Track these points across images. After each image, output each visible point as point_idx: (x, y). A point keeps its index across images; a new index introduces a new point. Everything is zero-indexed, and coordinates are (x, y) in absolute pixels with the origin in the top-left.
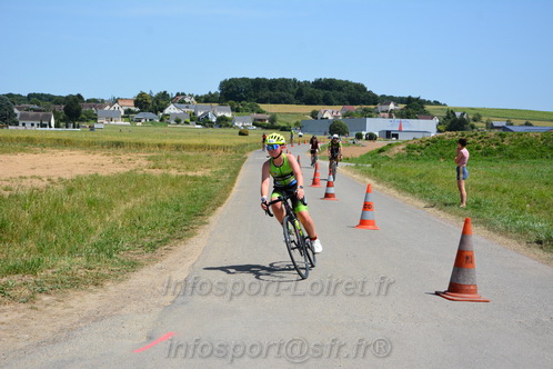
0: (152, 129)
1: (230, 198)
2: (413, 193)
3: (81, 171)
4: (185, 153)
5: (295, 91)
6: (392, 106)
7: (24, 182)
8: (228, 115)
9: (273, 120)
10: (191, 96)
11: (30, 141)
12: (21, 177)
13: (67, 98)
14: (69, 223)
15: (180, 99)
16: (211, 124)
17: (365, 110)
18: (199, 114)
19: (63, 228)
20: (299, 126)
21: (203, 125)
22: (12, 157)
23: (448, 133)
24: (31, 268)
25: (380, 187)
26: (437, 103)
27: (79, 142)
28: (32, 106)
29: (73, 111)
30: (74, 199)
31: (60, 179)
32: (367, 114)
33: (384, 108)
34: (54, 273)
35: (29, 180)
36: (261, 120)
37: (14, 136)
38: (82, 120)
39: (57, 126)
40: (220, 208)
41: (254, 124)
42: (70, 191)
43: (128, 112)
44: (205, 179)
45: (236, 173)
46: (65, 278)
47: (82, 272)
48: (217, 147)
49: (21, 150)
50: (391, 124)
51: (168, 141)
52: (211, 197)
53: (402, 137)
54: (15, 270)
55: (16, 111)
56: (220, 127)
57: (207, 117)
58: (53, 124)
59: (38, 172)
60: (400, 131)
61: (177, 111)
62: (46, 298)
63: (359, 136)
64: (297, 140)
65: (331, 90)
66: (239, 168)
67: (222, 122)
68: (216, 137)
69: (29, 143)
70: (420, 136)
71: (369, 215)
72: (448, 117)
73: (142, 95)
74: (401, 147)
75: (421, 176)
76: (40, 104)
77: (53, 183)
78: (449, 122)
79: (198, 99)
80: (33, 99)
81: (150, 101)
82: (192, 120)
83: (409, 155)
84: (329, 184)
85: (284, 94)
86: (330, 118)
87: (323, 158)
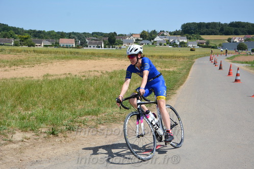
0: (149, 48)
1: (186, 81)
3: (116, 68)
4: (164, 60)
5: (219, 28)
7: (91, 73)
8: (185, 41)
9: (208, 43)
10: (167, 32)
12: (89, 71)
13: (109, 34)
14: (111, 92)
15: (162, 34)
16: (177, 46)
18: (171, 41)
19: (109, 94)
20: (222, 46)
21: (173, 46)
22: (85, 62)
24: (95, 113)
27: (115, 55)
28: (93, 38)
29: (112, 40)
30: (113, 81)
31: (107, 72)
34: (105, 115)
35: (93, 72)
36: (202, 43)
37: (86, 52)
38: (116, 44)
39: (105, 47)
40: (182, 87)
41: (198, 45)
42: (111, 78)
43: (137, 40)
44: (174, 72)
45: (189, 69)
46: (110, 118)
47: (118, 115)
48: (179, 57)
49: (90, 59)
51: (156, 54)
52: (177, 81)
54: (88, 113)
55: (87, 41)
56: (181, 47)
57: (175, 42)
58: (103, 46)
59: (97, 69)
61: (160, 40)
62: (102, 127)
63: (253, 51)
64: (220, 53)
65: (238, 27)
66: (190, 67)
67: (182, 44)
68: (179, 52)
69: (93, 55)
73: (144, 32)
76: (98, 37)
77: (103, 74)
79: (170, 33)
80: (94, 35)
81: (147, 35)
82: (167, 44)
84: (237, 75)
85: (214, 30)
86: (238, 41)
87: (234, 62)
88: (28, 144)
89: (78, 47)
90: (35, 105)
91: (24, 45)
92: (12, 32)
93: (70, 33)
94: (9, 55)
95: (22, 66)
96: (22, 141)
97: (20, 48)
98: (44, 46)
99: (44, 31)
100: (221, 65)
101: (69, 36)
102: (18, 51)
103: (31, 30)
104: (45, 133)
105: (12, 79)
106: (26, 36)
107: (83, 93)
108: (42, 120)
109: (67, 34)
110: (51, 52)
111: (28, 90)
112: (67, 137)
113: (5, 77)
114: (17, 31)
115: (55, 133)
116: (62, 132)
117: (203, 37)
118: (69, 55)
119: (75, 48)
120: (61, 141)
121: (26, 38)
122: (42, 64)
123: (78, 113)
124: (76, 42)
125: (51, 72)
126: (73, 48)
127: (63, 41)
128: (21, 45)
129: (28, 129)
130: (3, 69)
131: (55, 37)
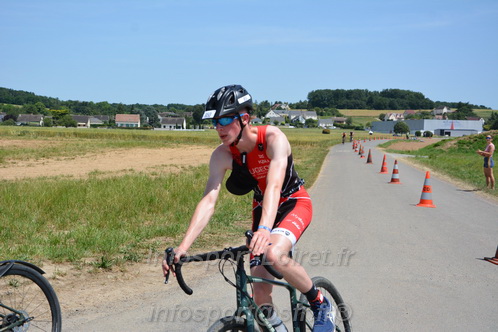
2: (463, 178)
3: (205, 161)
5: (367, 99)
6: (445, 110)
7: (165, 169)
8: (315, 118)
9: (349, 122)
10: (286, 104)
11: (169, 139)
12: (163, 165)
13: (195, 107)
15: (278, 106)
16: (301, 125)
17: (423, 113)
18: (292, 117)
20: (371, 126)
21: (295, 126)
22: (157, 151)
23: (493, 131)
24: (171, 232)
25: (436, 174)
26: (483, 107)
27: (204, 139)
28: (170, 113)
30: (201, 182)
31: (191, 167)
32: (425, 116)
33: (439, 111)
35: (169, 168)
36: (340, 122)
37: (158, 135)
39: (187, 128)
41: (334, 125)
42: (198, 176)
45: (321, 163)
47: (208, 237)
48: (306, 143)
49: (163, 146)
50: (445, 125)
53: (454, 134)
54: (160, 233)
55: (159, 117)
56: (308, 127)
57: (298, 120)
58: (185, 126)
59: (174, 162)
60: (452, 129)
61: (276, 116)
63: (418, 134)
64: (369, 137)
65: (395, 98)
66: (323, 159)
67: (310, 123)
68: (305, 135)
69: (168, 141)
70: (469, 134)
71: (428, 196)
72: (493, 118)
74: (453, 142)
75: (470, 165)
76: (176, 112)
77: (185, 170)
78: (493, 122)
79: (291, 106)
80: (171, 108)
81: (255, 108)
82: (286, 122)
83: (459, 149)
84: (395, 172)
85: (359, 102)
86: (395, 120)
87: (389, 151)
88: (62, 283)
89: (144, 127)
90: (75, 220)
91: (60, 124)
92: (40, 104)
93: (133, 106)
94: (35, 141)
95: (55, 158)
96: (54, 278)
97: (52, 129)
98: (92, 126)
99: (91, 102)
100: (369, 156)
101: (131, 109)
102: (50, 135)
103: (70, 101)
104: (91, 265)
105: (39, 179)
106: (63, 111)
107: (152, 201)
108: (86, 244)
109: (129, 106)
110: (101, 136)
111: (64, 196)
112: (126, 271)
113: (28, 175)
114: (49, 103)
115: (107, 265)
116: (117, 263)
117: (341, 111)
118: (131, 141)
119: (141, 128)
120: (116, 278)
121: (63, 114)
122: (88, 154)
123: (143, 233)
124: (141, 119)
125: (101, 167)
126: (137, 128)
127: (122, 119)
128: (55, 124)
129: (64, 260)
130: (25, 163)
131: (108, 112)
